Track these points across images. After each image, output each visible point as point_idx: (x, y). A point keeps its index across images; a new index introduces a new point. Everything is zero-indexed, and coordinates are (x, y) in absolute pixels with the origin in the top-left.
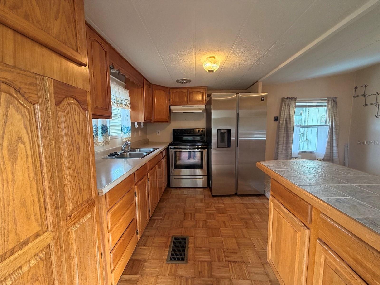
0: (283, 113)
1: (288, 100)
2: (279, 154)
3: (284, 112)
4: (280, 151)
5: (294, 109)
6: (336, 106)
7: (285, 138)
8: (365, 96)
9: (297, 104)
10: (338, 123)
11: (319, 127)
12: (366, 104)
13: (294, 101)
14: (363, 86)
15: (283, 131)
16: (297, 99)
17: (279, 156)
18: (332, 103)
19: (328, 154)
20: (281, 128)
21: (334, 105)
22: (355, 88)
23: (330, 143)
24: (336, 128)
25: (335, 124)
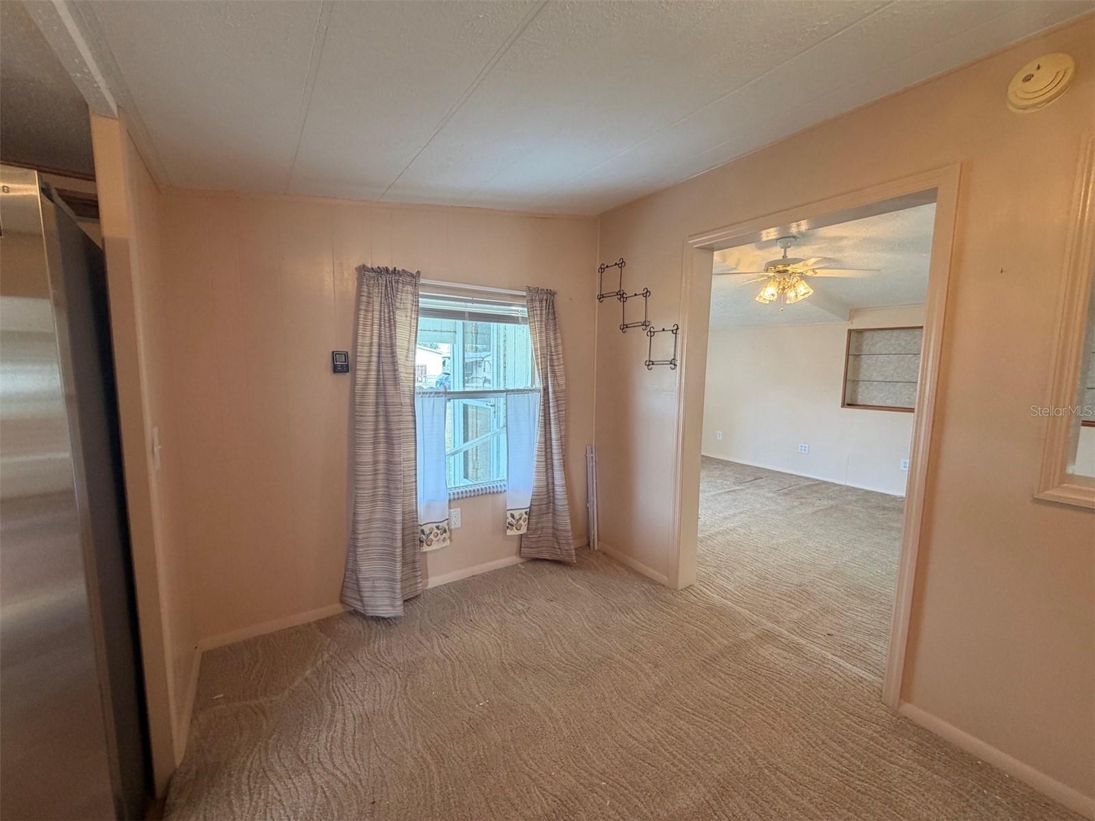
0: (364, 336)
1: (382, 281)
2: (361, 527)
3: (368, 333)
4: (363, 512)
5: (414, 321)
6: (555, 325)
7: (382, 447)
8: (622, 296)
9: (424, 303)
10: (562, 381)
11: (511, 396)
12: (625, 323)
13: (409, 288)
14: (616, 264)
15: (372, 419)
16: (422, 281)
17: (360, 536)
18: (541, 310)
19: (541, 490)
20: (362, 404)
21: (547, 320)
22: (601, 268)
23: (543, 453)
24: (557, 399)
25: (553, 386)
